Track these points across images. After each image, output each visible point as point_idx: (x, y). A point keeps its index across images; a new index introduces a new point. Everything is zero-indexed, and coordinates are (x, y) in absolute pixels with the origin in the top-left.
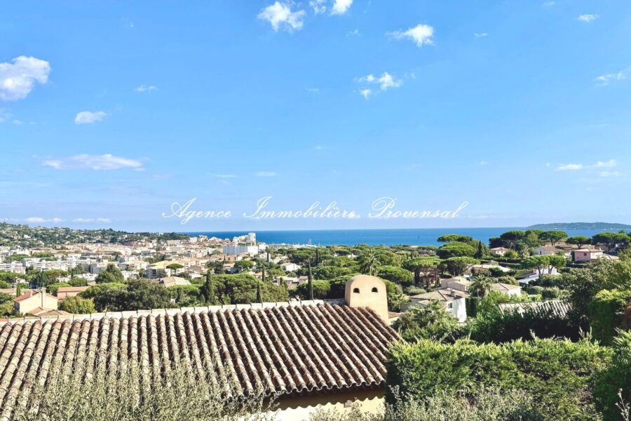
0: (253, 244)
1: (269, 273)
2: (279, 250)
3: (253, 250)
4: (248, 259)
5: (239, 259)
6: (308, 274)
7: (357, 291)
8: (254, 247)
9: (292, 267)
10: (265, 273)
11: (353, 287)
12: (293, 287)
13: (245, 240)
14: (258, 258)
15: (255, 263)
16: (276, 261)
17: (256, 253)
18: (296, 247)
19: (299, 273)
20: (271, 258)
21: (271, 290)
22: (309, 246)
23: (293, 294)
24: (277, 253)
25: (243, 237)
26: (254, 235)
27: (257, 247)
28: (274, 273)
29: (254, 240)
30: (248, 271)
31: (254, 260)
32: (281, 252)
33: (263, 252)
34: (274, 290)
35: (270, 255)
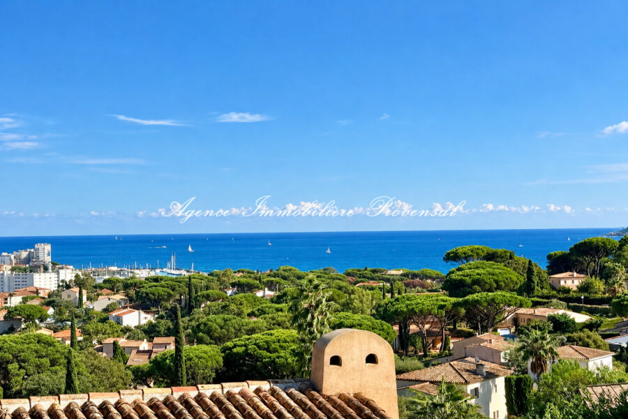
0: (46, 269)
1: (85, 332)
2: (105, 281)
3: (45, 282)
4: (36, 302)
5: (15, 301)
6: (174, 332)
7: (336, 361)
8: (48, 275)
9: (134, 318)
10: (78, 332)
11: (329, 353)
12: (141, 362)
13: (28, 260)
14: (56, 299)
15: (51, 311)
16: (99, 305)
17: (54, 287)
18: (142, 274)
19: (150, 332)
20: (88, 299)
21: (94, 369)
22: (170, 271)
23: (141, 378)
24: (101, 288)
25: (24, 254)
26: (48, 248)
27: (54, 275)
28: (97, 333)
29: (48, 259)
30: (38, 328)
31: (50, 304)
32: (111, 286)
33: (68, 287)
34: (99, 368)
35: (84, 292)
